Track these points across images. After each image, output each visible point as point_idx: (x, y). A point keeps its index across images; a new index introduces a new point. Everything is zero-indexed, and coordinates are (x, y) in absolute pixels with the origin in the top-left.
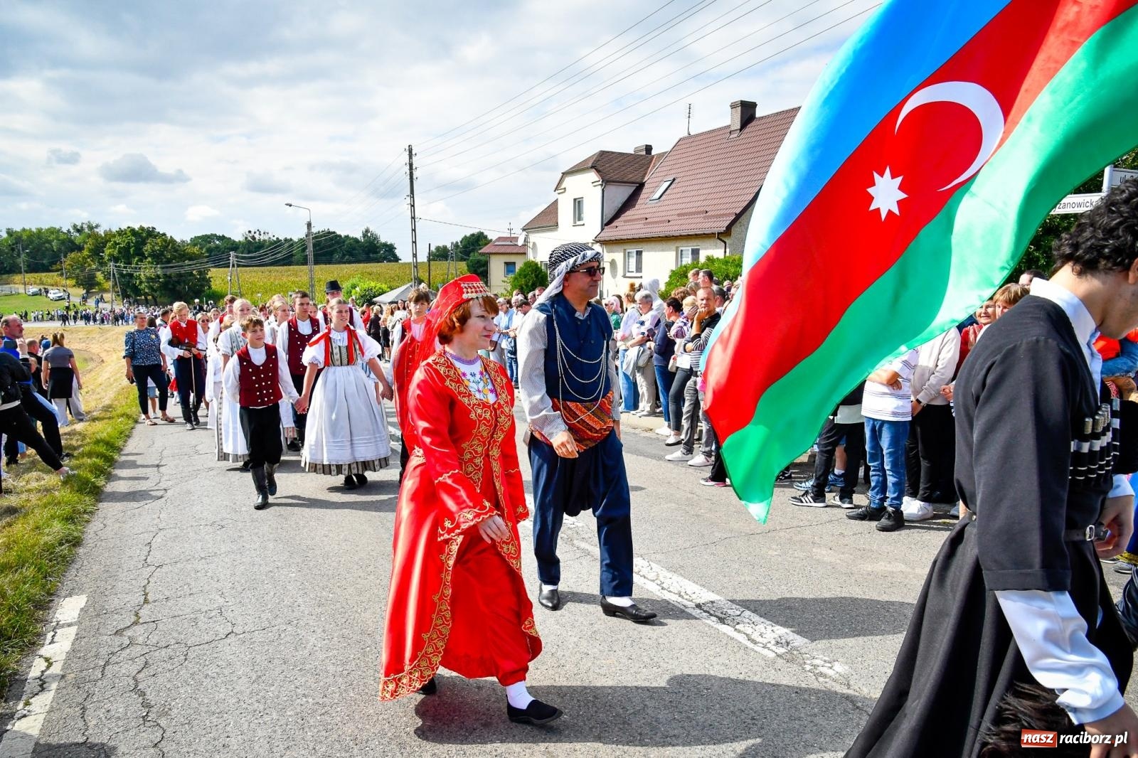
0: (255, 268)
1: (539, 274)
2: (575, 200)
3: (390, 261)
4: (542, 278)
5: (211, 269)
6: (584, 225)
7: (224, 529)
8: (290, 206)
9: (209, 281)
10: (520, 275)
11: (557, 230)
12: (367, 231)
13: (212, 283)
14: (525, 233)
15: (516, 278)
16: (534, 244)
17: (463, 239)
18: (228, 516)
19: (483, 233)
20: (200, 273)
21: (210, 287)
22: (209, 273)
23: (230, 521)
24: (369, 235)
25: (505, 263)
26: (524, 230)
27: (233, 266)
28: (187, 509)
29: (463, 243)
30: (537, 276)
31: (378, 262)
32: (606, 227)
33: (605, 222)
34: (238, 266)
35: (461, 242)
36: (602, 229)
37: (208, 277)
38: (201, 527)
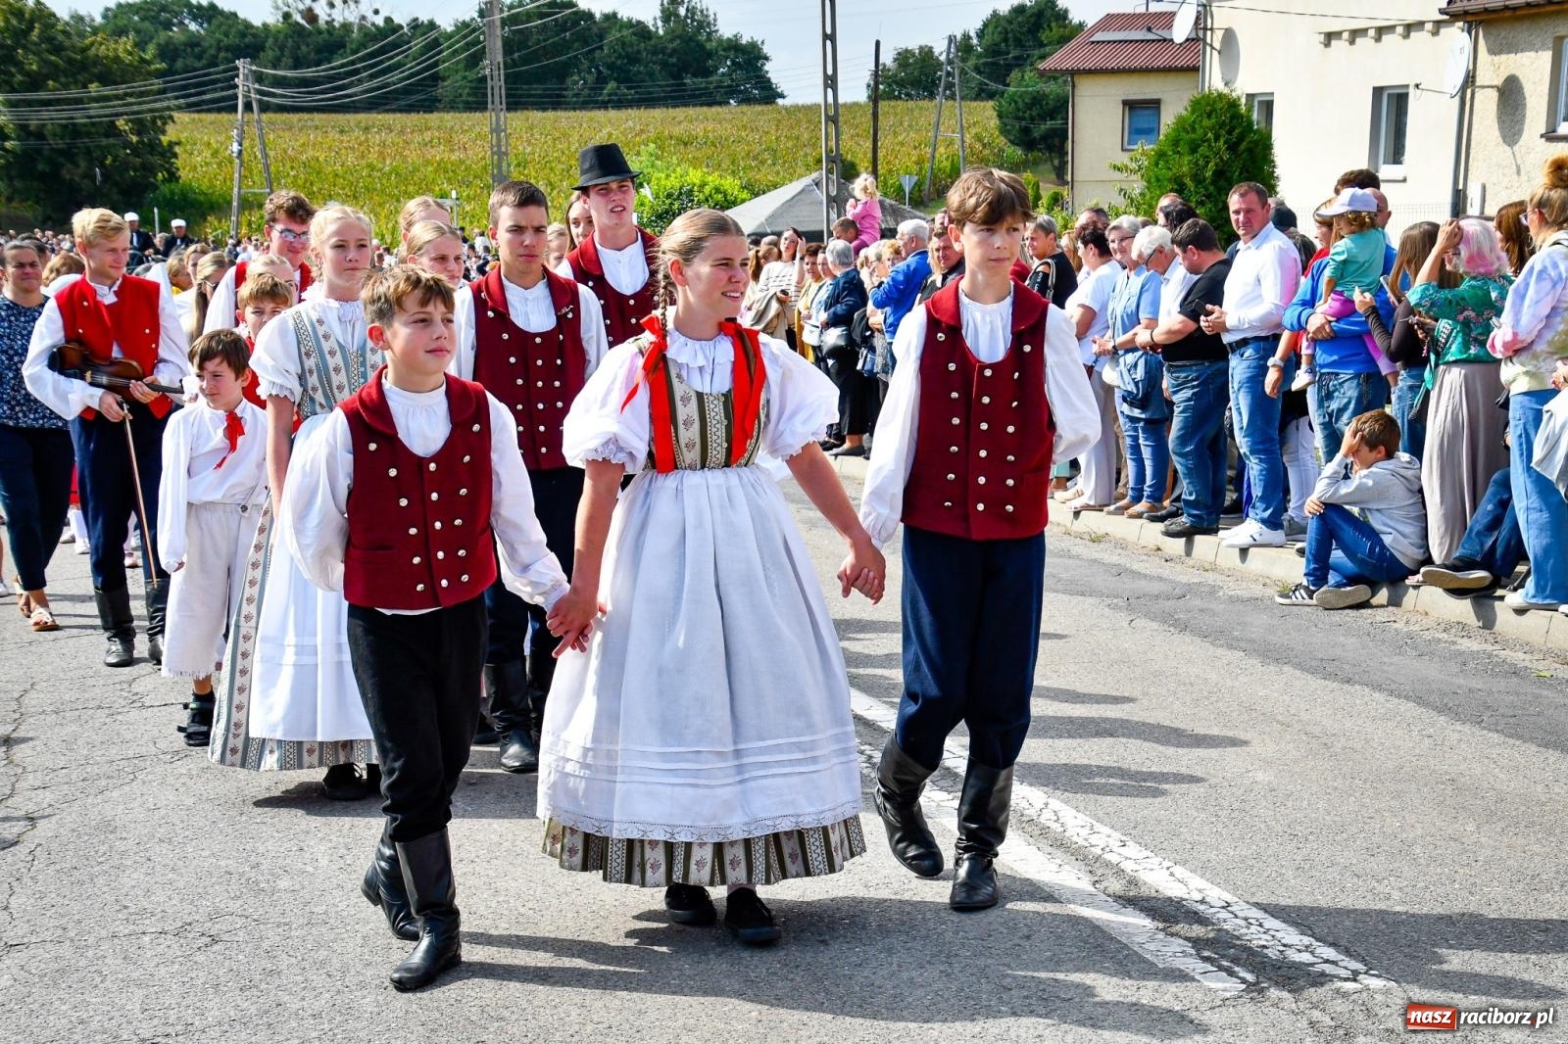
0: (318, 118)
1: (1241, 138)
3: (747, 100)
4: (1250, 150)
5: (176, 115)
7: (216, 948)
9: (169, 153)
10: (1176, 142)
13: (179, 163)
15: (1161, 155)
16: (1228, 35)
18: (234, 906)
20: (140, 127)
21: (173, 177)
22: (170, 128)
23: (240, 922)
24: (682, 14)
25: (1125, 103)
27: (248, 107)
28: (100, 881)
29: (987, 39)
30: (1232, 147)
31: (710, 104)
34: (265, 108)
35: (981, 34)
37: (165, 139)
38: (147, 939)
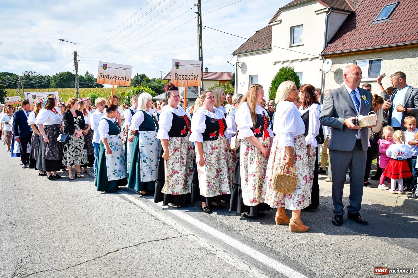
2: (291, 28)
3: (99, 87)
6: (303, 45)
8: (63, 41)
11: (271, 52)
12: (87, 73)
14: (236, 57)
16: (243, 64)
17: (134, 78)
19: (144, 74)
24: (88, 75)
26: (234, 54)
29: (135, 80)
32: (329, 45)
33: (327, 42)
35: (134, 79)
36: (326, 47)
37: (5, 91)
